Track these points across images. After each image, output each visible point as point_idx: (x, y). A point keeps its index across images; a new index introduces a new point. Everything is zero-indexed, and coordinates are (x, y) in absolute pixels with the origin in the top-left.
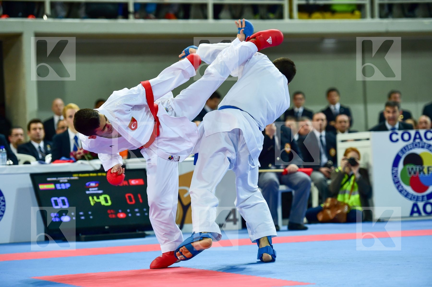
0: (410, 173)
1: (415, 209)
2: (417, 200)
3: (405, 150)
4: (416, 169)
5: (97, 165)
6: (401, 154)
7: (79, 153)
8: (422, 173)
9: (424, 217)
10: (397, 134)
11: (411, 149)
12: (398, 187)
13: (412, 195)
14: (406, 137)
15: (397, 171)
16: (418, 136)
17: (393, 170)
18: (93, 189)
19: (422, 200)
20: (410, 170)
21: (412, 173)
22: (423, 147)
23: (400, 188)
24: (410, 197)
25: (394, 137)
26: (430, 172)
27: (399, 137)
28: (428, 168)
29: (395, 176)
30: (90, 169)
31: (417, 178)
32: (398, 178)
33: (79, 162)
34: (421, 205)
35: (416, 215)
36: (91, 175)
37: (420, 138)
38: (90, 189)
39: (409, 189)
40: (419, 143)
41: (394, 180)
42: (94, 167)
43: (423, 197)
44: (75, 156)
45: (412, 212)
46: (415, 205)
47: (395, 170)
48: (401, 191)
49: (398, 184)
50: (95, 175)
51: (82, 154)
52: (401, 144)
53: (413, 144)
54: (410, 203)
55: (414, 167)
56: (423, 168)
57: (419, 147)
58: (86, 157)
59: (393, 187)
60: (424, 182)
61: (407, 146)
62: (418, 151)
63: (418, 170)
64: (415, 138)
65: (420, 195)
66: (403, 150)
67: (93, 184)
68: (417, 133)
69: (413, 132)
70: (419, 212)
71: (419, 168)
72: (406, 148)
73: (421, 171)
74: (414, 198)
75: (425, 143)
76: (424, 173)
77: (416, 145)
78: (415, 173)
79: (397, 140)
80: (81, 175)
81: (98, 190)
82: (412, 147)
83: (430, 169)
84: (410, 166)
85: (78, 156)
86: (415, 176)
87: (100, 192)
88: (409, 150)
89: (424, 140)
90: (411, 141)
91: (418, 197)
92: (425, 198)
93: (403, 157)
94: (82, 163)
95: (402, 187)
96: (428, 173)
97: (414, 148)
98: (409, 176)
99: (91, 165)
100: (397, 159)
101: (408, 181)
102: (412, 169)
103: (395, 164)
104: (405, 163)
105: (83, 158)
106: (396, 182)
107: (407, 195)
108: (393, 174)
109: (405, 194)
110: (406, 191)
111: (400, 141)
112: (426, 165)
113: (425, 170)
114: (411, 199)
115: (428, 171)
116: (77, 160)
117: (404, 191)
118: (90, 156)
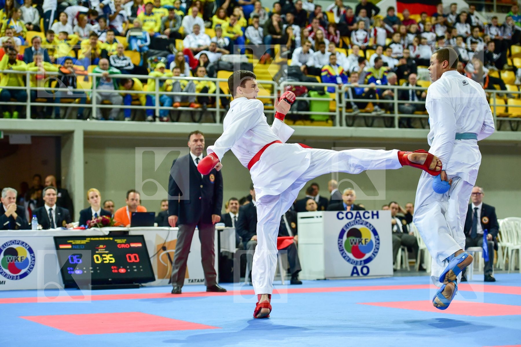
0: (352, 243)
1: (355, 271)
2: (356, 264)
3: (349, 226)
4: (356, 240)
5: (106, 231)
6: (345, 229)
7: (93, 222)
8: (360, 243)
9: (362, 277)
10: (343, 213)
11: (353, 225)
12: (342, 254)
13: (353, 260)
14: (349, 216)
15: (342, 241)
16: (358, 215)
17: (339, 241)
18: (102, 250)
19: (360, 264)
20: (352, 241)
21: (354, 243)
22: (362, 224)
23: (344, 255)
24: (351, 261)
25: (341, 216)
26: (367, 243)
27: (344, 215)
28: (365, 240)
29: (340, 245)
30: (101, 234)
31: (357, 247)
32: (343, 247)
33: (92, 229)
34: (359, 268)
35: (355, 275)
36: (101, 239)
37: (360, 217)
38: (99, 250)
39: (351, 256)
40: (359, 220)
41: (339, 248)
42: (103, 233)
43: (361, 261)
44: (90, 224)
45: (353, 273)
46: (355, 268)
47: (340, 241)
48: (344, 257)
49: (343, 251)
50: (103, 239)
51: (95, 223)
52: (346, 221)
53: (354, 221)
54: (352, 266)
55: (355, 239)
56: (362, 240)
57: (359, 224)
58: (98, 225)
59: (339, 253)
60: (362, 250)
61: (350, 223)
62: (358, 227)
63: (358, 241)
64: (356, 217)
65: (359, 260)
66: (347, 226)
67: (101, 246)
68: (358, 213)
69: (354, 212)
70: (357, 273)
71: (359, 240)
72: (349, 224)
73: (360, 242)
74: (354, 262)
75: (363, 221)
76: (362, 244)
77: (357, 222)
78: (355, 243)
79: (343, 218)
80: (92, 239)
81: (106, 250)
82: (353, 223)
83: (367, 240)
84: (351, 238)
85: (92, 224)
86: (355, 245)
87: (107, 252)
88: (351, 226)
89: (363, 219)
90: (353, 219)
91: (357, 262)
92: (363, 263)
93: (347, 231)
94: (94, 230)
95: (346, 254)
96: (365, 244)
97: (355, 224)
98: (351, 246)
99: (101, 231)
100: (342, 232)
101: (350, 249)
102: (353, 240)
103: (341, 236)
104: (348, 236)
105: (95, 226)
106: (341, 249)
107: (349, 260)
108: (339, 243)
109: (348, 259)
110: (348, 257)
111: (345, 218)
112: (364, 238)
113: (363, 242)
114: (352, 263)
115: (366, 242)
116: (90, 227)
117: (347, 257)
118: (101, 225)
